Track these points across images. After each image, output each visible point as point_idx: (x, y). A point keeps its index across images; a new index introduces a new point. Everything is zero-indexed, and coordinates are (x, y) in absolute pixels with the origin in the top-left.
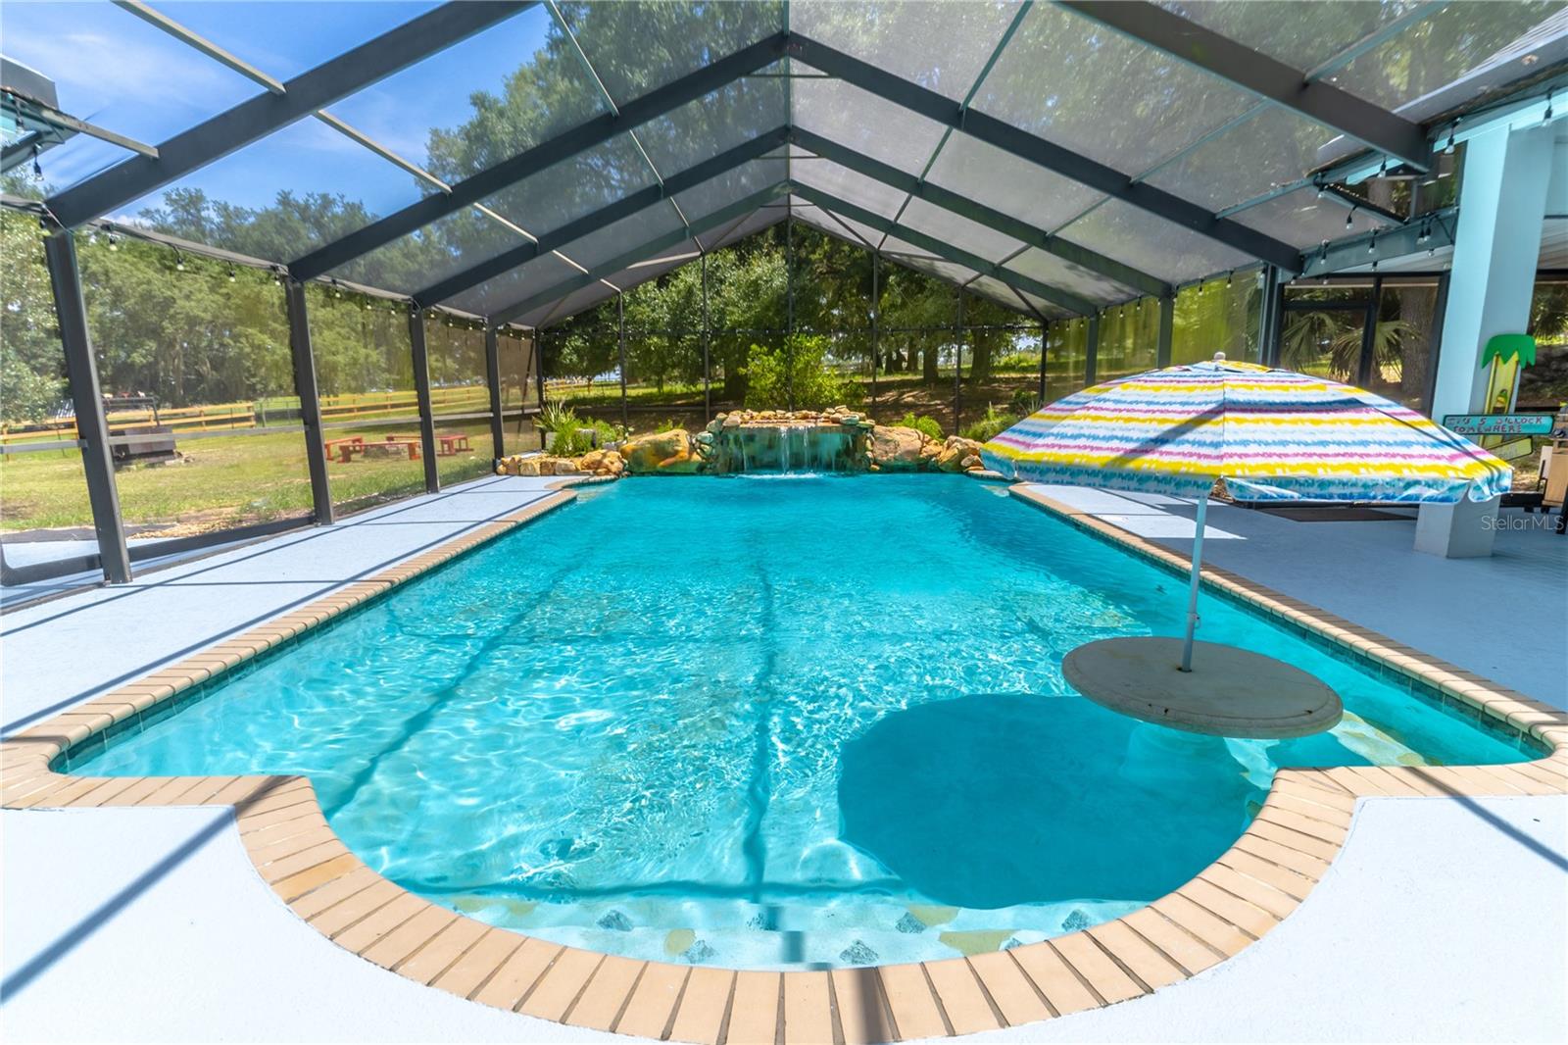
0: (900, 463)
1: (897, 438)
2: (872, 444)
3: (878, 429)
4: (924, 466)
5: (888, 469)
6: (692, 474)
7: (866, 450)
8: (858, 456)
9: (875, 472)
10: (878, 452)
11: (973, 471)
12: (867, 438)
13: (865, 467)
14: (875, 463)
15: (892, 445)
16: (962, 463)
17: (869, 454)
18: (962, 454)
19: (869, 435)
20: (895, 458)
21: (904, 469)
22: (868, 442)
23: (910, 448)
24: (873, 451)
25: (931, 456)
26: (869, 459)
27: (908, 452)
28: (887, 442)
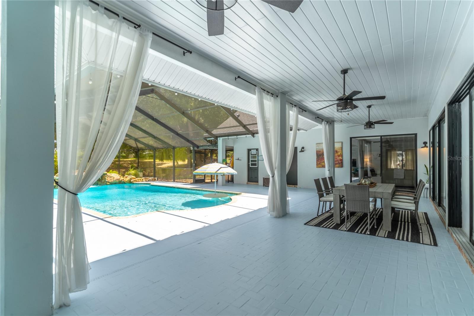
0: (115, 182)
1: (114, 176)
2: (107, 177)
3: (108, 174)
4: (120, 182)
5: (111, 184)
7: (106, 179)
8: (103, 181)
9: (108, 184)
10: (109, 180)
11: (134, 182)
12: (106, 176)
13: (106, 183)
14: (108, 182)
15: (112, 178)
16: (131, 181)
18: (131, 179)
19: (106, 175)
20: (114, 181)
21: (115, 183)
22: (106, 177)
23: (117, 178)
24: (108, 179)
25: (122, 180)
26: (107, 181)
27: (117, 179)
28: (111, 177)
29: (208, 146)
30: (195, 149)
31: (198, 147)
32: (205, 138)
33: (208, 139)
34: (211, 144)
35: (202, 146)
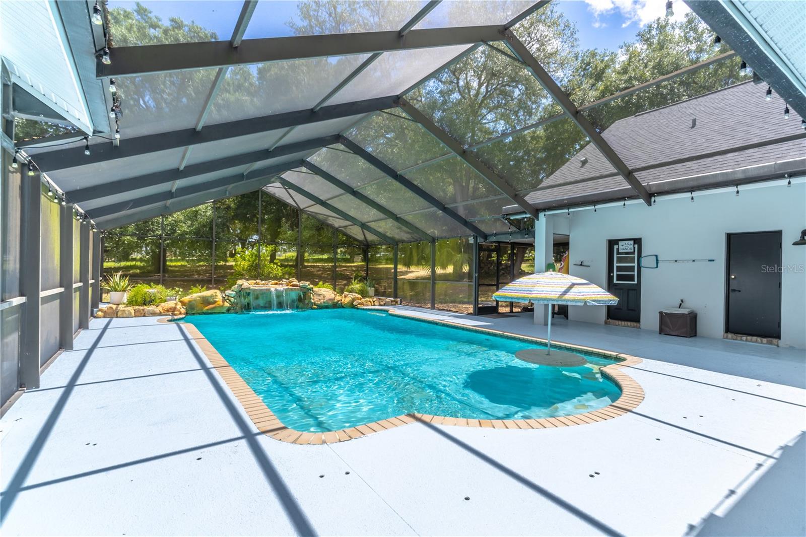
0: (326, 304)
1: (324, 293)
2: (313, 296)
3: (315, 289)
4: (336, 305)
5: (320, 307)
6: (223, 313)
7: (311, 299)
8: (307, 302)
9: (315, 309)
11: (359, 306)
12: (311, 293)
13: (310, 306)
14: (315, 305)
15: (322, 297)
16: (354, 304)
17: (312, 301)
18: (354, 300)
19: (312, 292)
20: (324, 302)
21: (327, 307)
22: (312, 295)
23: (331, 298)
24: (315, 299)
25: (339, 301)
26: (312, 303)
27: (330, 300)
28: (320, 295)
29: (511, 234)
30: (478, 241)
31: (486, 237)
32: (507, 215)
33: (512, 218)
34: (518, 230)
35: (496, 235)
